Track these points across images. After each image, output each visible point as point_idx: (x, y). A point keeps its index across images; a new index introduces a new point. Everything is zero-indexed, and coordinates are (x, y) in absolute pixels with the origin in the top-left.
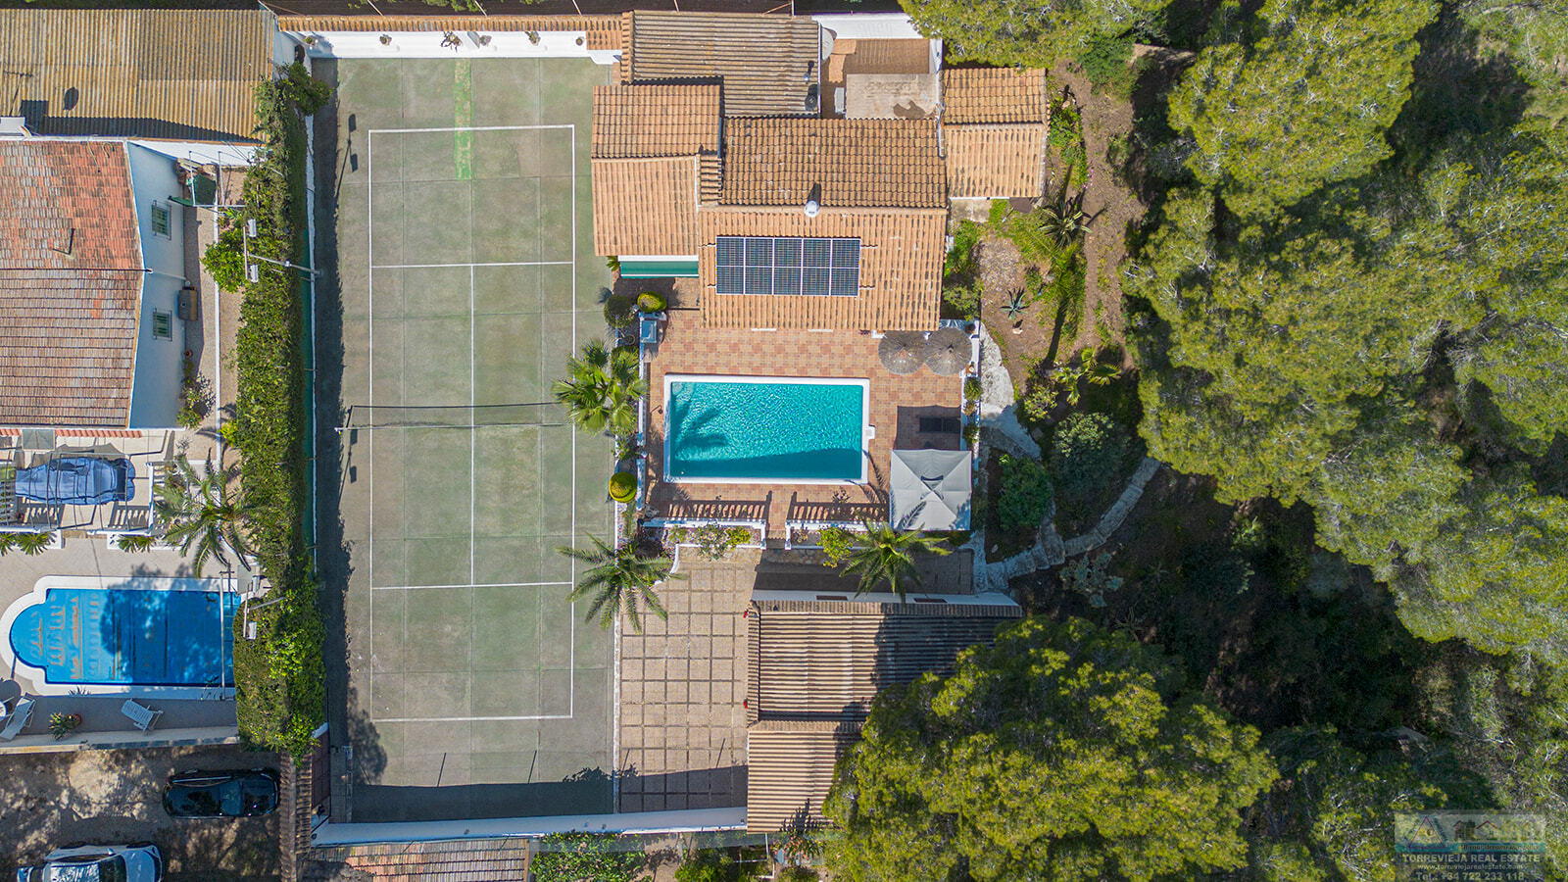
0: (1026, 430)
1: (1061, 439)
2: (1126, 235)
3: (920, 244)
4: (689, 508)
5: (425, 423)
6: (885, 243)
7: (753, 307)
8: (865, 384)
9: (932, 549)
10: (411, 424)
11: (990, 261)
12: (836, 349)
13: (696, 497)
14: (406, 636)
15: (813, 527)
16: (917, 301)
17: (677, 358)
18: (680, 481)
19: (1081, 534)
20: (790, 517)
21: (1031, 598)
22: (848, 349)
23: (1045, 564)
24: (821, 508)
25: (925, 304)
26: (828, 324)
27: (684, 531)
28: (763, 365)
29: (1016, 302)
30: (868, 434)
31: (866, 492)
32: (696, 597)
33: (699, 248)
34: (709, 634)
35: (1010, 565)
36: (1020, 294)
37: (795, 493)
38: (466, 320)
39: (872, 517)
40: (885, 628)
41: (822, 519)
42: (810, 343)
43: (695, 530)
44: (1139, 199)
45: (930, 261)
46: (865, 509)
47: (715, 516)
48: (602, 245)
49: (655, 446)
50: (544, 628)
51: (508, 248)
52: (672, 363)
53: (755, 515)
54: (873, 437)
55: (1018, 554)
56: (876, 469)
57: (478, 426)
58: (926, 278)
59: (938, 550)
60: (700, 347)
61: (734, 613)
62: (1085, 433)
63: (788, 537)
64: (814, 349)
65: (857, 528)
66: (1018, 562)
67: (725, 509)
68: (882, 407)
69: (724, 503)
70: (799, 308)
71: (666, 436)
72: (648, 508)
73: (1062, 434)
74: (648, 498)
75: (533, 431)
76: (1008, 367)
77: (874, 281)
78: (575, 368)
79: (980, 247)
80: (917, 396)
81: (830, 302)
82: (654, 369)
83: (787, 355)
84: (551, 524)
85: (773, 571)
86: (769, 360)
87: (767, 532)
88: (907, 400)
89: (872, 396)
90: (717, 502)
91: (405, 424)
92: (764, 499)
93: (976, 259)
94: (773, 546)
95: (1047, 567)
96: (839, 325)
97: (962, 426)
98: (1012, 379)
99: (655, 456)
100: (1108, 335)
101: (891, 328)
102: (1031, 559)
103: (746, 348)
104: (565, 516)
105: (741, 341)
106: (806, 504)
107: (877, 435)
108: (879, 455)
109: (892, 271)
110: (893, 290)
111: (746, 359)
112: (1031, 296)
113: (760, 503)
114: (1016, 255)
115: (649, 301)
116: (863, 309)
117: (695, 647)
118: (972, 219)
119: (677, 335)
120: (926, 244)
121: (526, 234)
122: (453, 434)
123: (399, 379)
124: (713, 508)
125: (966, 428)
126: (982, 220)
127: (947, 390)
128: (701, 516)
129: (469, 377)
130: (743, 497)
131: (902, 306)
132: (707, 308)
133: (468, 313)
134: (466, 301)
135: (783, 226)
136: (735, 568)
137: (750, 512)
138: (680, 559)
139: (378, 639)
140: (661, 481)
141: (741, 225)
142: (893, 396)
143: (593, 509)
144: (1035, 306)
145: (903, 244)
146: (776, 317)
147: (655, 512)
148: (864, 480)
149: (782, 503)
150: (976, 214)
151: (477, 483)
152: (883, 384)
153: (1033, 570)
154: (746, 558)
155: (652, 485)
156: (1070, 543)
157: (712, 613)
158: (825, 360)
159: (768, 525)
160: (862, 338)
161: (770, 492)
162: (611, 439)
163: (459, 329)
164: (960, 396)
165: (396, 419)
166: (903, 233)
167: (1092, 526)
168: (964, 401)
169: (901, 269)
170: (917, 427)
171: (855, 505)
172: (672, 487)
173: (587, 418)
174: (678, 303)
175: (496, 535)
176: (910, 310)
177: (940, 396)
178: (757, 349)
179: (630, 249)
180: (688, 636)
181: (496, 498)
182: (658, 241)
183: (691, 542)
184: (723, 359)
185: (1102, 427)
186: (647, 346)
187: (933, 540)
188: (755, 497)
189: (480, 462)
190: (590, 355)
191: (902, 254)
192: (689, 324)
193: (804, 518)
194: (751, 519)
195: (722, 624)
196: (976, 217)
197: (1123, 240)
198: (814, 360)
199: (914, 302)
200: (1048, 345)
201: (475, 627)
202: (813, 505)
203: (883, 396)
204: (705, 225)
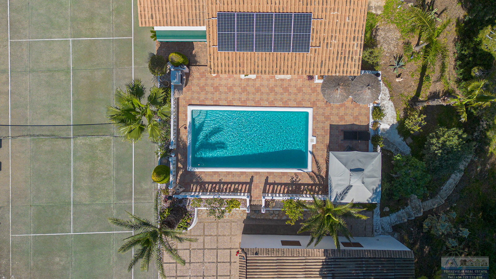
0: (403, 138)
1: (433, 144)
2: (456, 26)
3: (351, 17)
4: (203, 186)
5: (43, 135)
6: (328, 17)
7: (242, 60)
8: (310, 111)
9: (357, 215)
10: (34, 135)
11: (382, 38)
12: (293, 90)
13: (207, 179)
14: (32, 264)
15: (279, 198)
16: (347, 56)
17: (196, 96)
18: (197, 170)
19: (431, 198)
20: (264, 191)
21: (406, 238)
22: (300, 90)
23: (412, 216)
24: (283, 186)
25: (352, 58)
26: (289, 72)
27: (201, 200)
28: (248, 99)
29: (398, 62)
30: (312, 141)
31: (311, 177)
32: (207, 239)
33: (206, 20)
34: (215, 261)
35: (393, 218)
36: (400, 58)
37: (267, 177)
38: (68, 73)
39: (315, 192)
40: (326, 265)
41: (283, 193)
42: (276, 86)
43: (207, 200)
44: (462, 6)
45: (357, 29)
46: (310, 187)
47: (219, 191)
48: (143, 19)
49: (181, 149)
50: (116, 259)
51: (93, 29)
52: (192, 98)
53: (243, 191)
54: (315, 143)
55: (397, 211)
56: (317, 163)
57: (75, 137)
58: (354, 40)
59: (360, 216)
60: (209, 89)
61: (230, 249)
62: (450, 141)
63: (263, 205)
64: (278, 90)
65: (306, 198)
66: (397, 216)
67: (225, 187)
68: (320, 125)
69: (224, 183)
70: (271, 61)
71: (189, 142)
72: (177, 187)
73: (434, 141)
74: (178, 181)
75: (109, 140)
76: (393, 101)
77: (320, 43)
78: (119, 97)
79: (377, 30)
80: (342, 118)
81: (292, 57)
82: (182, 102)
83: (262, 93)
84: (119, 196)
85: (254, 223)
86: (251, 97)
87: (250, 201)
88: (336, 121)
89: (314, 118)
90: (220, 183)
91: (31, 136)
92: (249, 181)
93: (375, 36)
94: (254, 209)
95: (413, 218)
96: (296, 72)
97: (371, 136)
98: (396, 108)
99: (182, 155)
100: (448, 83)
101: (330, 74)
102: (405, 214)
103: (237, 89)
104: (128, 191)
105: (234, 85)
106: (274, 184)
107: (317, 142)
108: (319, 154)
109: (332, 36)
110: (332, 48)
111: (237, 96)
112: (406, 59)
113: (246, 183)
114: (398, 34)
115: (175, 57)
116: (312, 61)
117: (207, 269)
118: (374, 12)
119: (195, 81)
120: (355, 18)
121: (103, 20)
122: (60, 142)
123: (27, 109)
124: (217, 186)
125: (373, 137)
126: (379, 12)
127: (360, 114)
128: (211, 191)
129: (69, 107)
130: (236, 179)
131: (337, 59)
132: (212, 61)
133: (69, 68)
134: (68, 60)
135: (261, 5)
136: (231, 222)
137: (240, 188)
138: (198, 216)
139: (15, 266)
140: (186, 170)
141: (234, 5)
142: (327, 118)
143: (145, 187)
144: (408, 65)
145: (339, 17)
146: (256, 68)
147: (181, 190)
148: (309, 169)
149: (259, 183)
150: (376, 8)
151: (75, 171)
152: (321, 111)
153: (406, 220)
154: (238, 215)
155: (180, 173)
156: (425, 204)
157: (217, 249)
158: (285, 96)
159: (251, 197)
160: (308, 82)
161: (252, 177)
162: (156, 145)
163: (63, 78)
164: (369, 118)
165: (25, 133)
166: (340, 10)
167: (437, 193)
168: (371, 120)
169: (337, 34)
170: (342, 137)
171: (304, 185)
172: (193, 174)
173: (130, 132)
174: (196, 62)
175: (87, 203)
176: (343, 62)
177: (356, 118)
178: (244, 90)
179: (162, 22)
180: (203, 263)
181: (86, 180)
182: (180, 16)
183: (205, 206)
184: (223, 96)
185: (460, 137)
186: (176, 87)
187: (357, 210)
188: (243, 179)
189: (76, 159)
190: (132, 89)
191: (339, 24)
192: (203, 75)
193: (273, 192)
194: (241, 192)
195: (224, 255)
196: (376, 10)
197: (455, 29)
198: (279, 97)
199: (345, 57)
200: (416, 88)
201: (73, 258)
202: (278, 184)
203: (321, 118)
204: (210, 5)
